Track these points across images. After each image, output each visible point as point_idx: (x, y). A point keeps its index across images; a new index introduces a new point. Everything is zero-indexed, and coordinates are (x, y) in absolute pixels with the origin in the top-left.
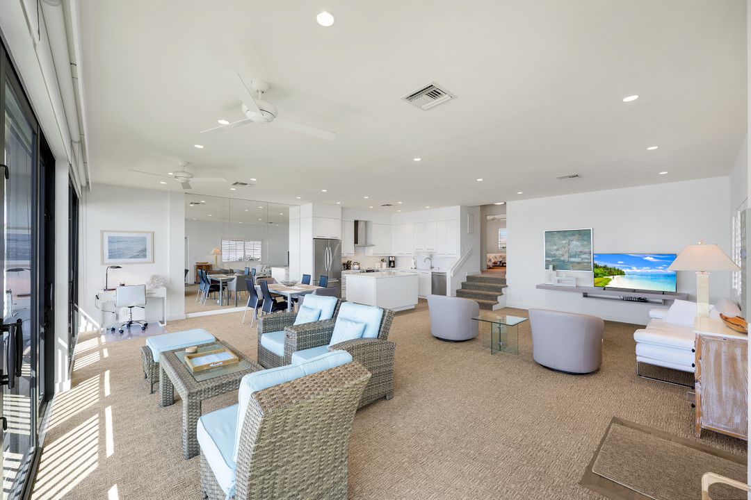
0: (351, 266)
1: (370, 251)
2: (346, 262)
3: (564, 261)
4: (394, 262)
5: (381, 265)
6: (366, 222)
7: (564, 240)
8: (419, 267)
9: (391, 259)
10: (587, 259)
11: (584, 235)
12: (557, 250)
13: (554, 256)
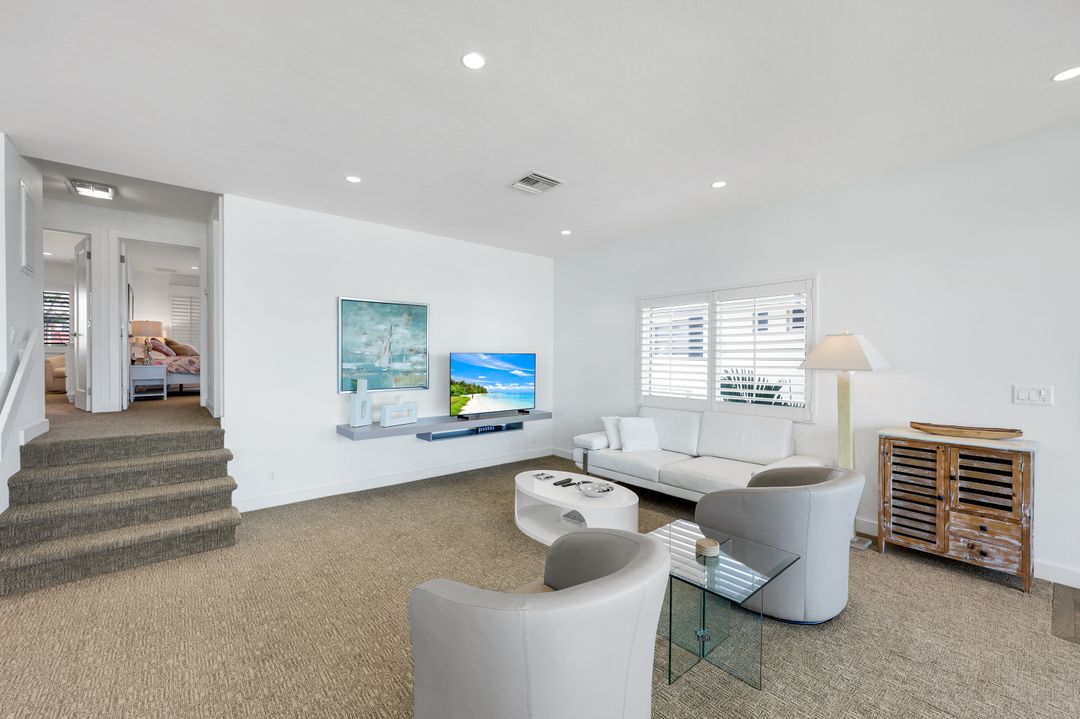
3: (380, 370)
7: (381, 322)
10: (421, 363)
11: (416, 314)
12: (367, 345)
13: (361, 358)
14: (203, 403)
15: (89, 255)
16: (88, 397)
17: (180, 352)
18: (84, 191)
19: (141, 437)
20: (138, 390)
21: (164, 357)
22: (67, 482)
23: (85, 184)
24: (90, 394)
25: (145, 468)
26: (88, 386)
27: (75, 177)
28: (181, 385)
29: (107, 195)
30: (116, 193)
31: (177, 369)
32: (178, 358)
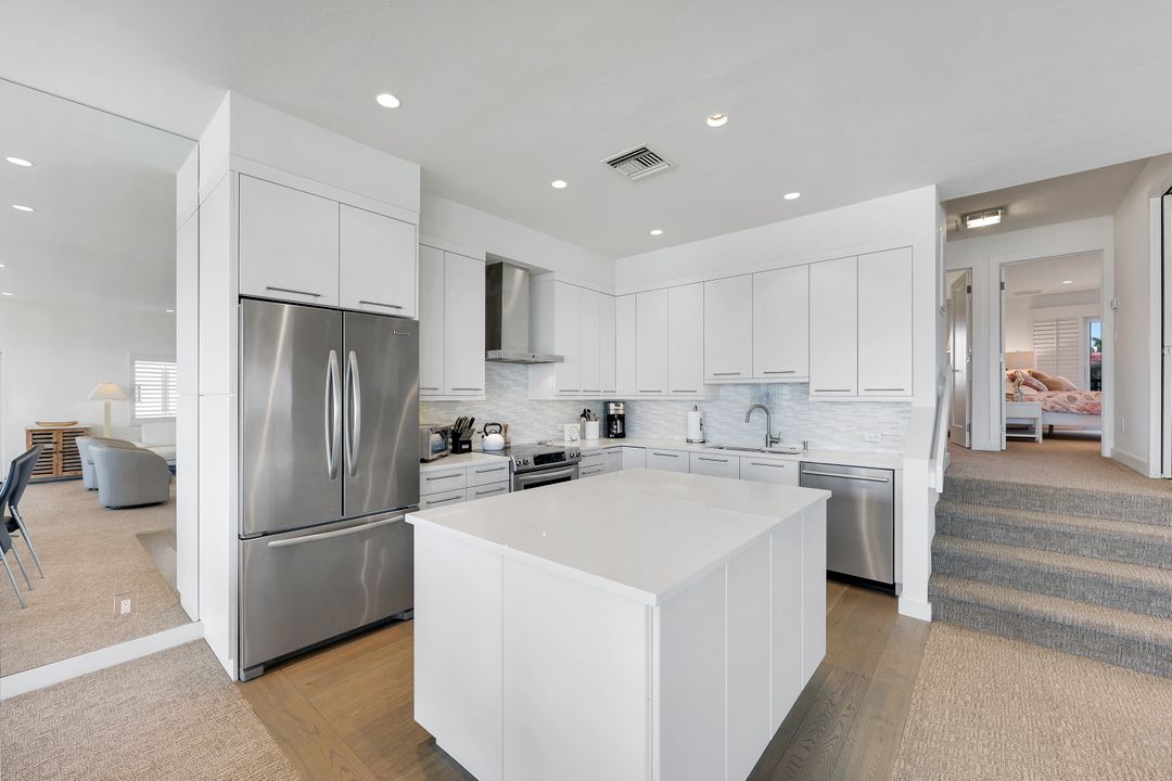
0: (475, 438)
1: (548, 383)
2: (454, 420)
4: (622, 418)
5: (583, 430)
6: (532, 274)
8: (714, 439)
9: (613, 409)
14: (1107, 453)
15: (969, 289)
16: (967, 433)
17: (1053, 386)
18: (973, 224)
19: (1061, 489)
20: (1010, 429)
21: (1035, 392)
22: (985, 523)
23: (974, 216)
24: (970, 430)
25: (1072, 530)
26: (967, 422)
27: (966, 212)
28: (1051, 426)
29: (994, 220)
30: (1005, 214)
31: (1053, 407)
32: (1051, 393)
